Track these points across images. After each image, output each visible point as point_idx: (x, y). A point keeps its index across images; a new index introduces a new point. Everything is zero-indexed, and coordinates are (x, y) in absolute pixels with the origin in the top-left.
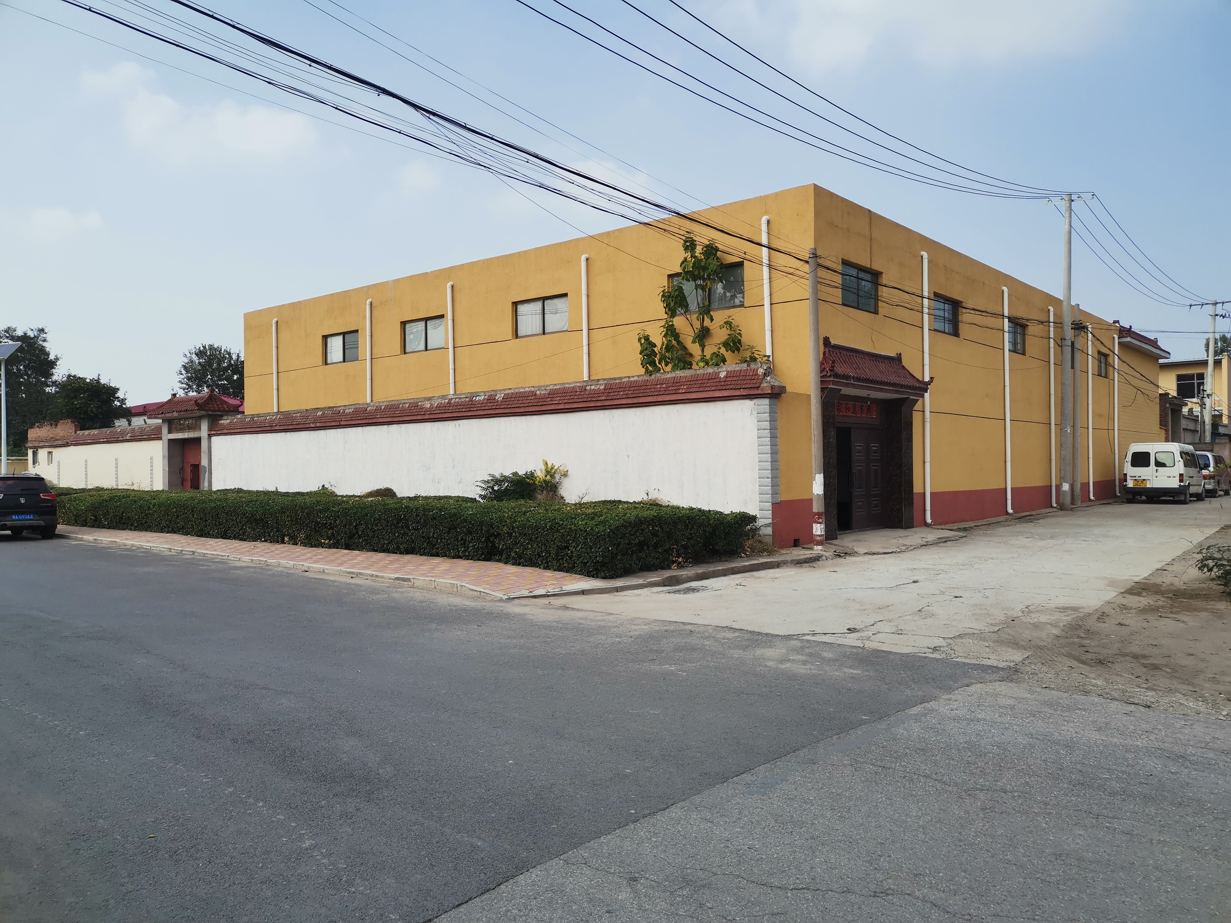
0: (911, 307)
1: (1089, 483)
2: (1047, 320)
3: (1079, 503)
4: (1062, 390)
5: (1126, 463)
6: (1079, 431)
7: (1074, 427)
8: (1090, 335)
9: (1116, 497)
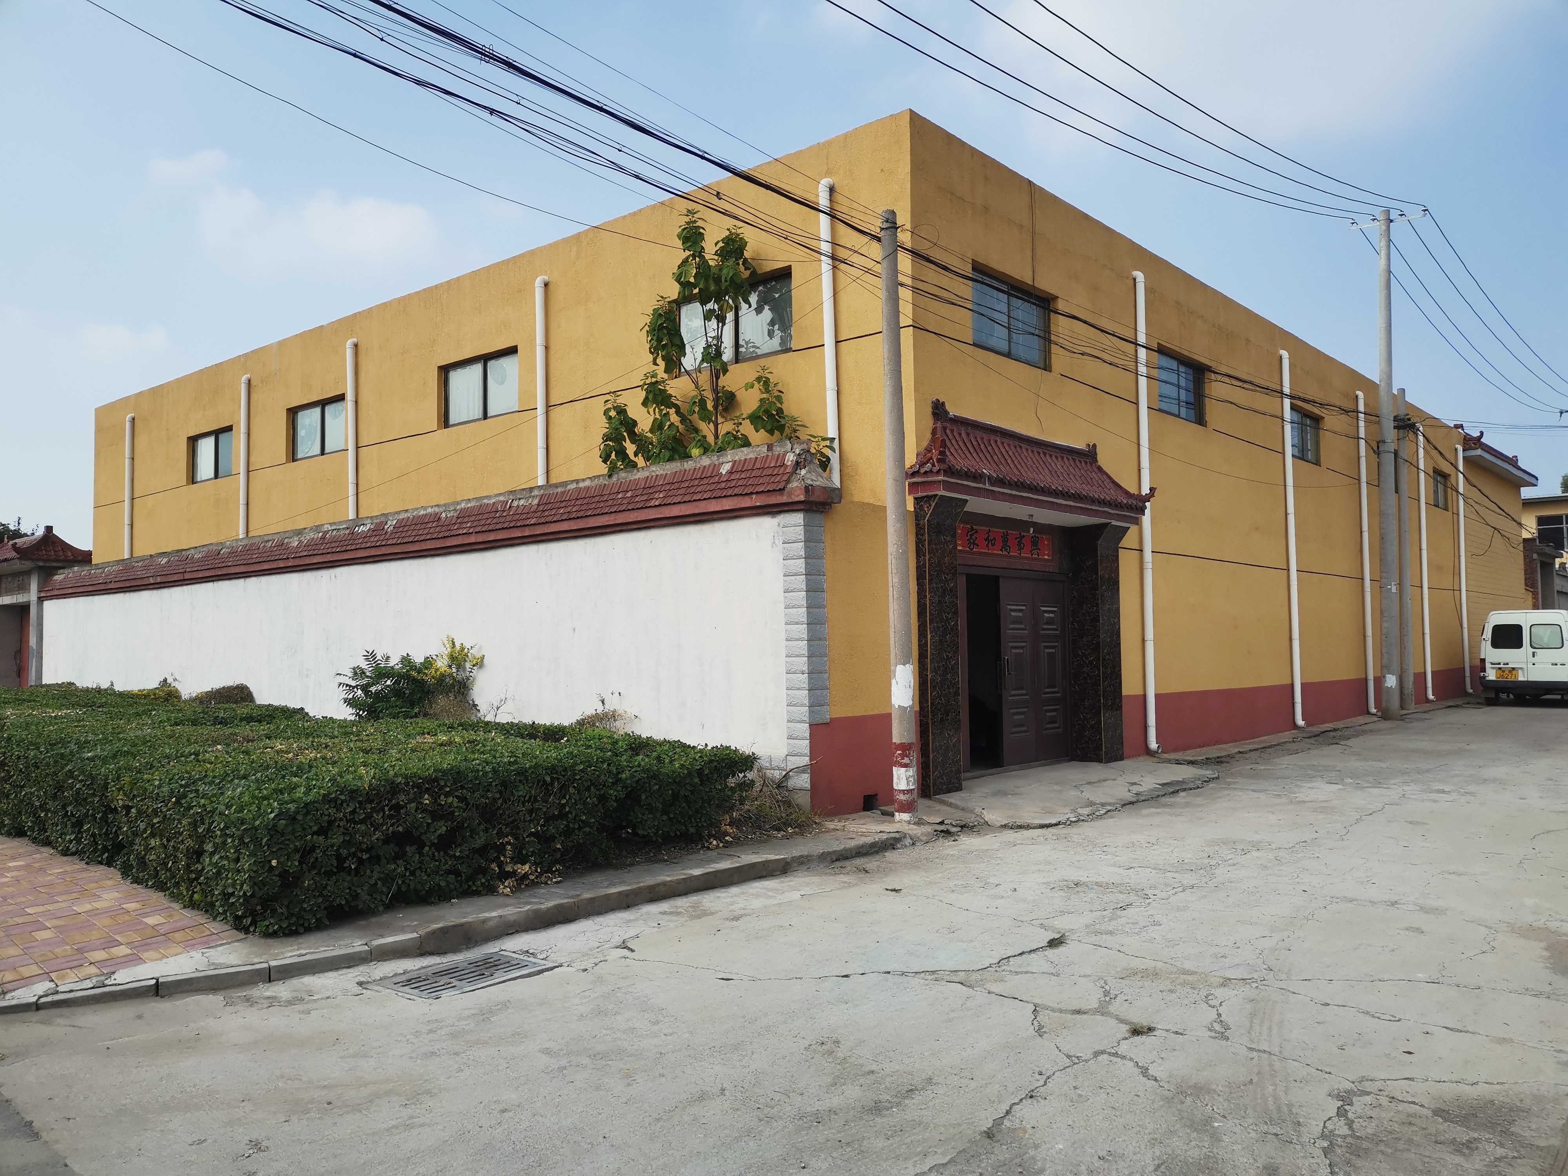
0: (1112, 359)
1: (1425, 673)
2: (1353, 407)
3: (1412, 707)
4: (1381, 523)
5: (1483, 642)
6: (1409, 591)
7: (1400, 585)
8: (1421, 438)
9: (1467, 694)
